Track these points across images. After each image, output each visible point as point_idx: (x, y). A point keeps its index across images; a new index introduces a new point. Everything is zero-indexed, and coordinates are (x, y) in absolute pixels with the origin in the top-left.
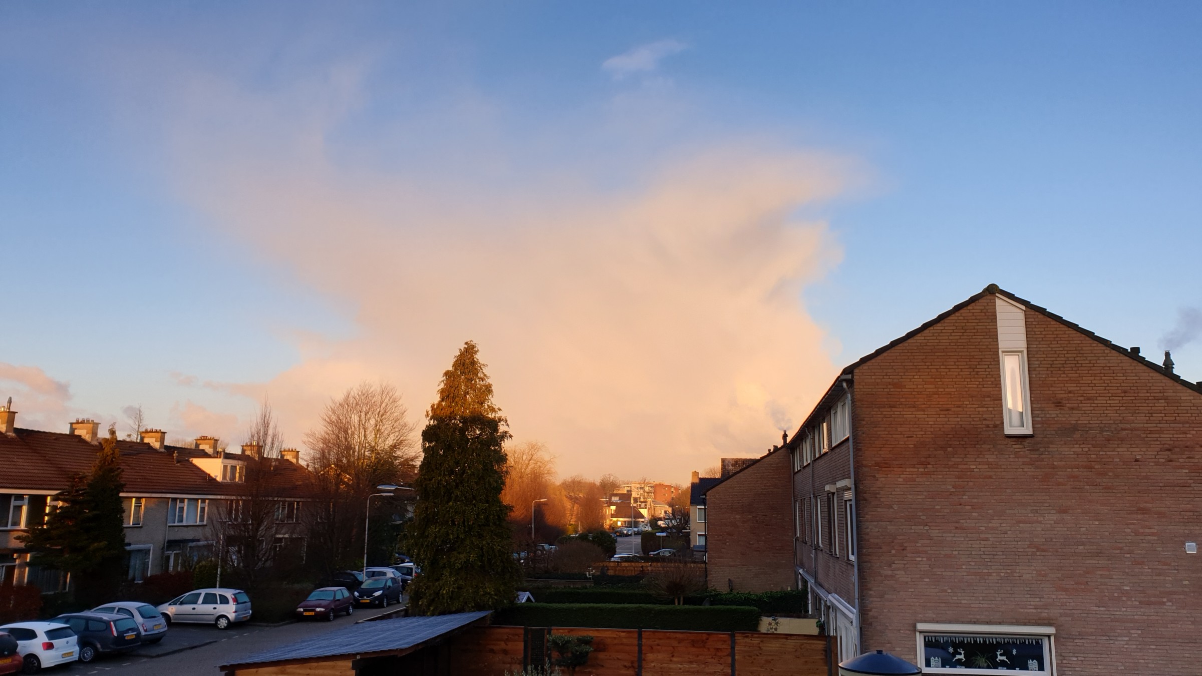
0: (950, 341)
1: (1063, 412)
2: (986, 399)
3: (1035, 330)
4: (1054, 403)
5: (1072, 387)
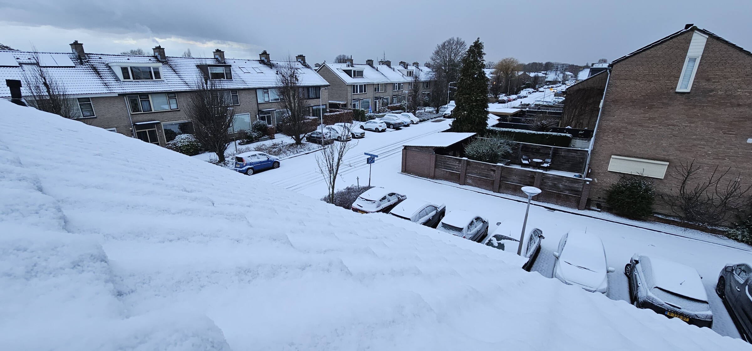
0: (662, 52)
1: (709, 83)
2: (671, 77)
3: (709, 47)
4: (705, 80)
5: (719, 73)
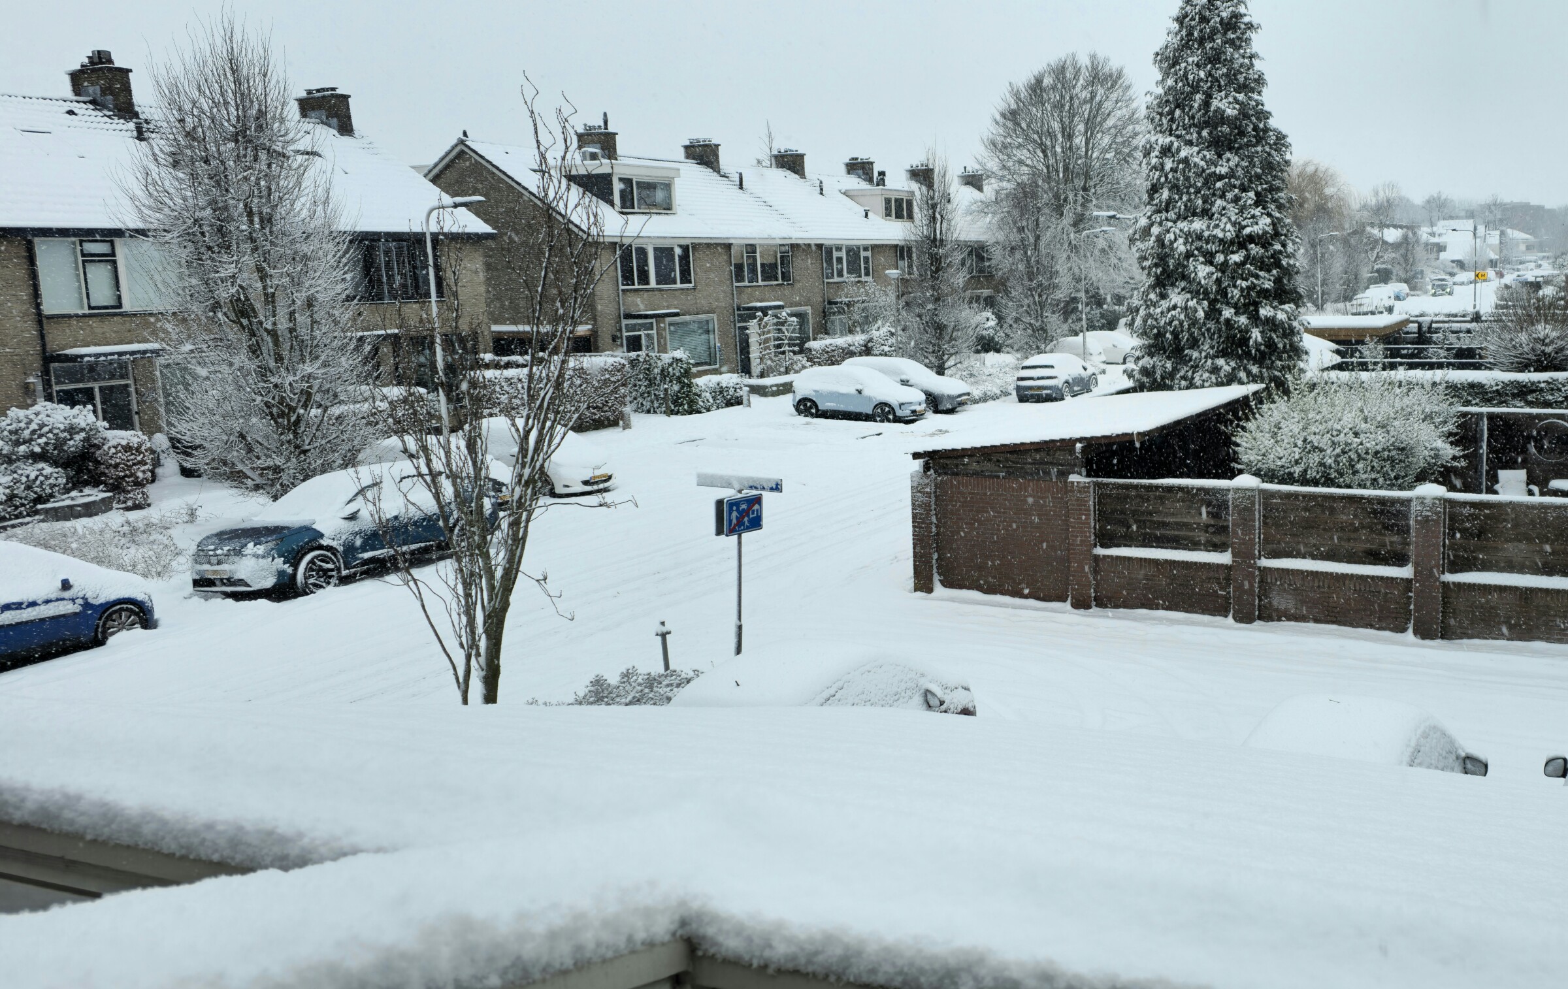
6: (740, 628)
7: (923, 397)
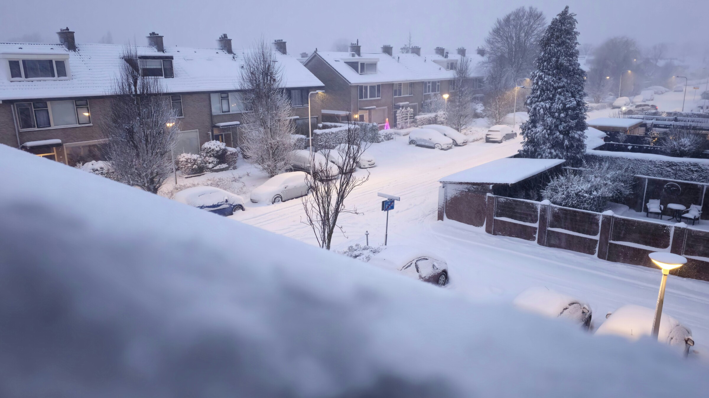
6: (386, 235)
7: (452, 141)
